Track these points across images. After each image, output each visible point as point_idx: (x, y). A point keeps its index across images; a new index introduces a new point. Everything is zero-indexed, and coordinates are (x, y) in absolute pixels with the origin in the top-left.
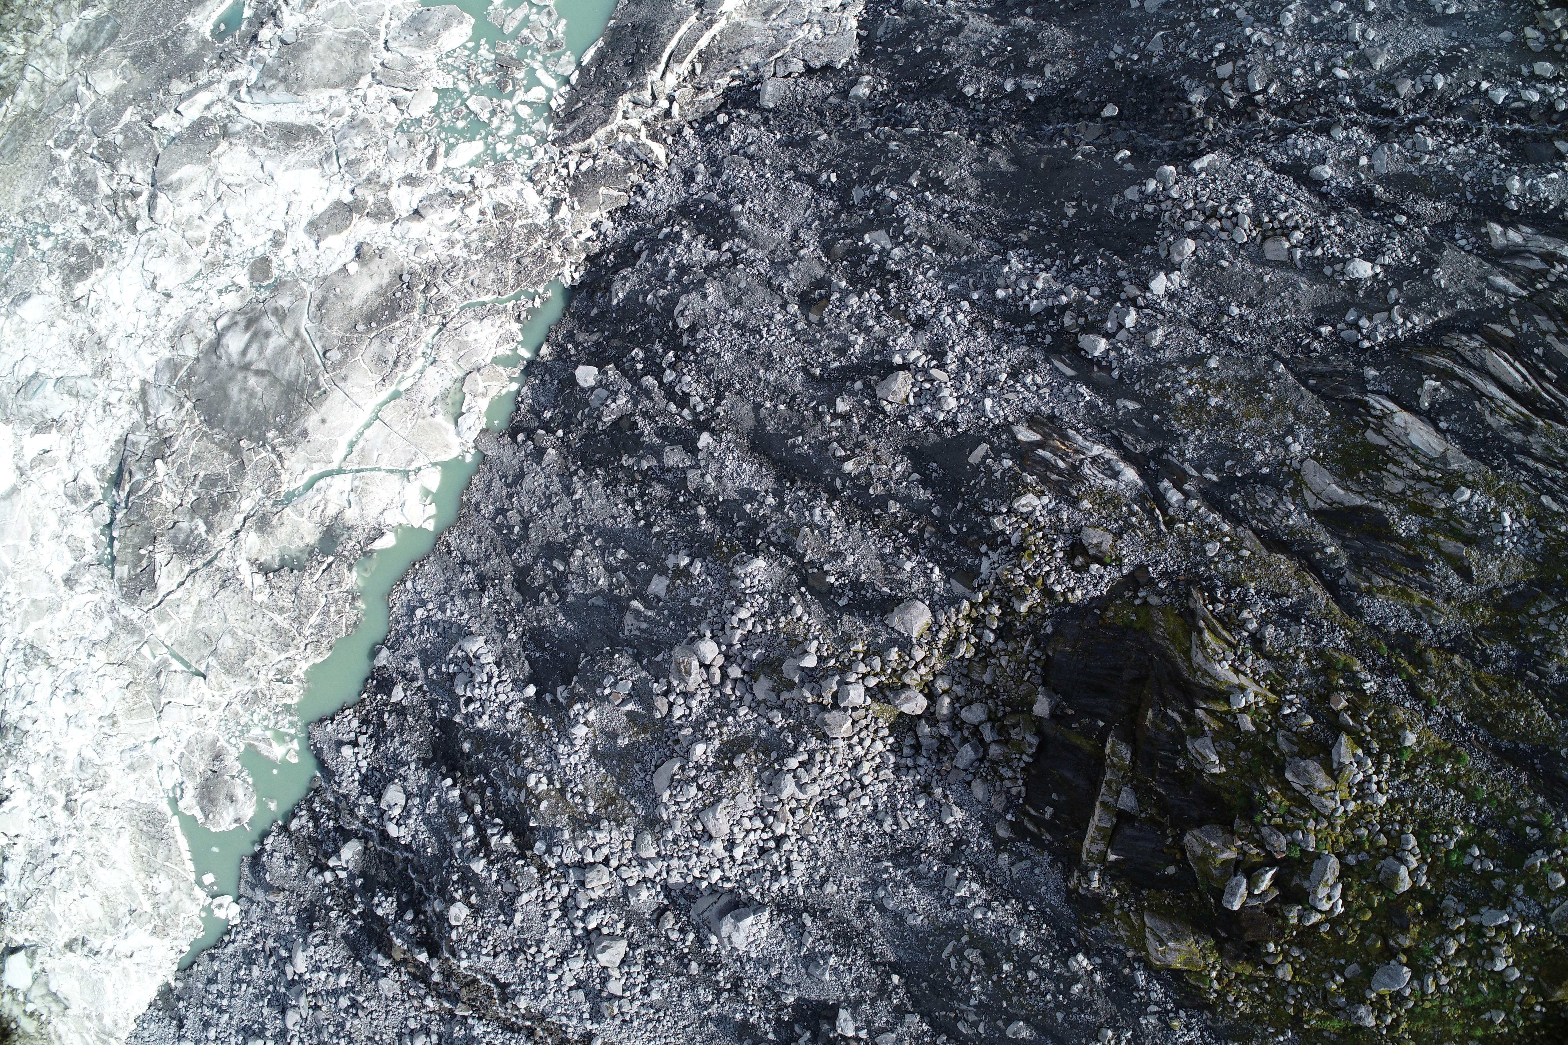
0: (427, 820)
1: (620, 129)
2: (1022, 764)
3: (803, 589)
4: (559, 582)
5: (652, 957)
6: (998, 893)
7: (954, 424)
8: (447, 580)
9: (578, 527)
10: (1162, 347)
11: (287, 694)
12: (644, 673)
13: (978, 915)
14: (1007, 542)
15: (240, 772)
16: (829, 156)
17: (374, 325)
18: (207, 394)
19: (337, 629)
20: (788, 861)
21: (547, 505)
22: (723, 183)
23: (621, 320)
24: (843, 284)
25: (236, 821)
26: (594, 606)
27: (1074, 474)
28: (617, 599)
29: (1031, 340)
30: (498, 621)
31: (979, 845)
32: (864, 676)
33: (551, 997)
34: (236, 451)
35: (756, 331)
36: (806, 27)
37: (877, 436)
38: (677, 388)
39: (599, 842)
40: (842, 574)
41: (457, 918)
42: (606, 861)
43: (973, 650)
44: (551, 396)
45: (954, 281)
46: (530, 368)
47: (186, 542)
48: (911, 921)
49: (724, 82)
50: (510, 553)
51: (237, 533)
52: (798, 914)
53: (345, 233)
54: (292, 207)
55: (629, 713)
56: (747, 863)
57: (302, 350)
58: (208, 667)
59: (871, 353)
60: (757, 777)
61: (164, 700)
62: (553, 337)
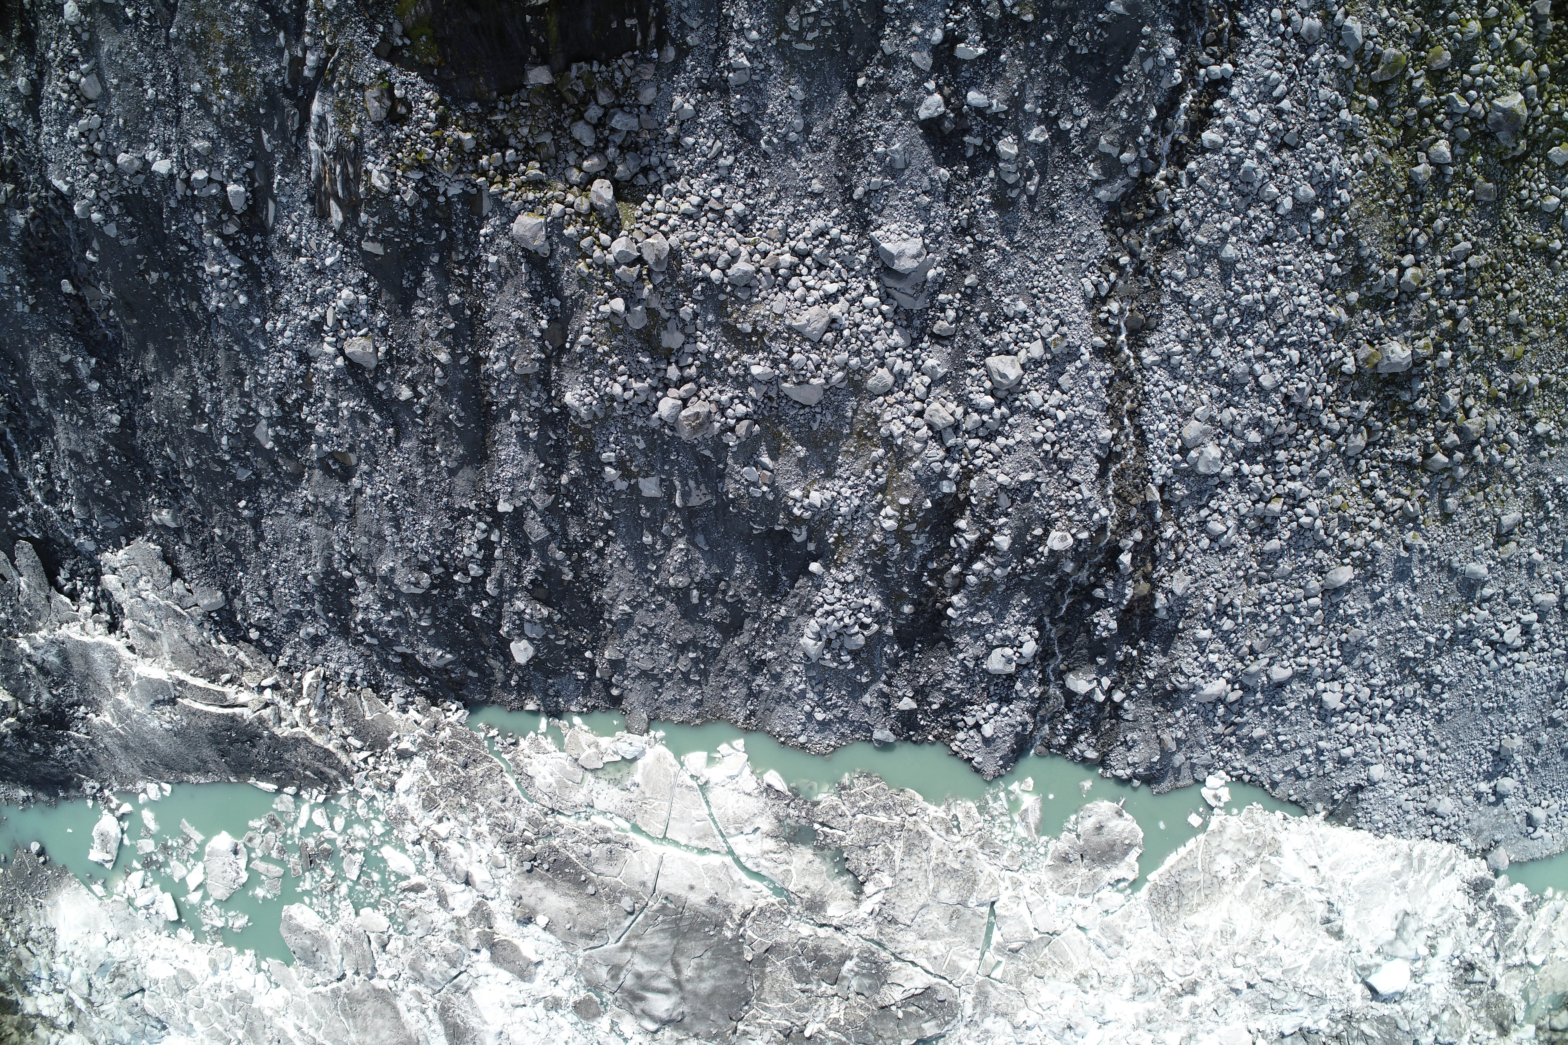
0: (1000, 617)
1: (309, 724)
2: (603, 68)
3: (568, 345)
4: (708, 588)
5: (986, 327)
6: (725, 29)
7: (363, 283)
8: (778, 703)
9: (653, 594)
10: (206, 137)
11: (968, 815)
12: (730, 461)
13: (754, 35)
14: (423, 180)
15: (1069, 830)
16: (230, 518)
17: (583, 878)
18: (721, 1012)
19: (880, 792)
20: (815, 238)
21: (651, 635)
22: (303, 606)
23: (465, 646)
24: (313, 446)
25: (1121, 815)
26: (707, 543)
27: (339, 153)
28: (687, 522)
29: (265, 253)
30: (780, 633)
31: (694, 68)
32: (605, 248)
33: (1081, 408)
34: (760, 961)
35: (391, 506)
36: (144, 594)
37: (411, 347)
38: (479, 556)
39: (903, 428)
40: (535, 317)
41: (1063, 539)
42: (920, 414)
43: (531, 163)
44: (565, 680)
45: (257, 347)
46: (556, 713)
47: (870, 975)
48: (800, 95)
49: (225, 648)
50: (717, 652)
51: (838, 929)
52: (859, 204)
53: (516, 941)
54: (516, 1002)
55: (774, 458)
56: (840, 275)
57: (638, 937)
58: (981, 905)
59: (350, 389)
60: (748, 302)
61: (1036, 936)
62: (516, 704)
